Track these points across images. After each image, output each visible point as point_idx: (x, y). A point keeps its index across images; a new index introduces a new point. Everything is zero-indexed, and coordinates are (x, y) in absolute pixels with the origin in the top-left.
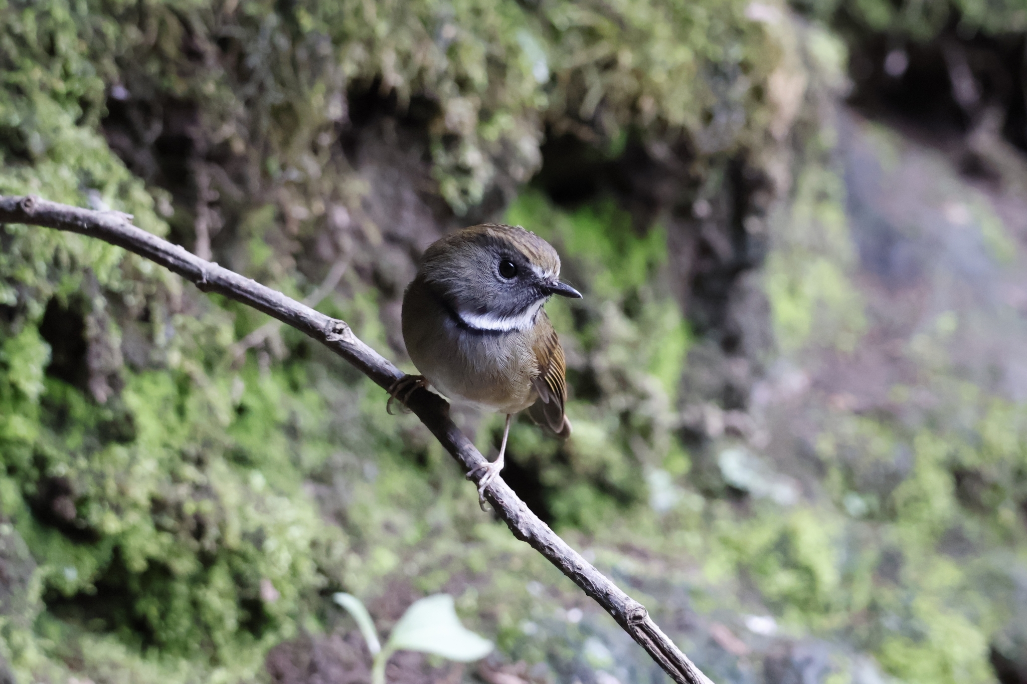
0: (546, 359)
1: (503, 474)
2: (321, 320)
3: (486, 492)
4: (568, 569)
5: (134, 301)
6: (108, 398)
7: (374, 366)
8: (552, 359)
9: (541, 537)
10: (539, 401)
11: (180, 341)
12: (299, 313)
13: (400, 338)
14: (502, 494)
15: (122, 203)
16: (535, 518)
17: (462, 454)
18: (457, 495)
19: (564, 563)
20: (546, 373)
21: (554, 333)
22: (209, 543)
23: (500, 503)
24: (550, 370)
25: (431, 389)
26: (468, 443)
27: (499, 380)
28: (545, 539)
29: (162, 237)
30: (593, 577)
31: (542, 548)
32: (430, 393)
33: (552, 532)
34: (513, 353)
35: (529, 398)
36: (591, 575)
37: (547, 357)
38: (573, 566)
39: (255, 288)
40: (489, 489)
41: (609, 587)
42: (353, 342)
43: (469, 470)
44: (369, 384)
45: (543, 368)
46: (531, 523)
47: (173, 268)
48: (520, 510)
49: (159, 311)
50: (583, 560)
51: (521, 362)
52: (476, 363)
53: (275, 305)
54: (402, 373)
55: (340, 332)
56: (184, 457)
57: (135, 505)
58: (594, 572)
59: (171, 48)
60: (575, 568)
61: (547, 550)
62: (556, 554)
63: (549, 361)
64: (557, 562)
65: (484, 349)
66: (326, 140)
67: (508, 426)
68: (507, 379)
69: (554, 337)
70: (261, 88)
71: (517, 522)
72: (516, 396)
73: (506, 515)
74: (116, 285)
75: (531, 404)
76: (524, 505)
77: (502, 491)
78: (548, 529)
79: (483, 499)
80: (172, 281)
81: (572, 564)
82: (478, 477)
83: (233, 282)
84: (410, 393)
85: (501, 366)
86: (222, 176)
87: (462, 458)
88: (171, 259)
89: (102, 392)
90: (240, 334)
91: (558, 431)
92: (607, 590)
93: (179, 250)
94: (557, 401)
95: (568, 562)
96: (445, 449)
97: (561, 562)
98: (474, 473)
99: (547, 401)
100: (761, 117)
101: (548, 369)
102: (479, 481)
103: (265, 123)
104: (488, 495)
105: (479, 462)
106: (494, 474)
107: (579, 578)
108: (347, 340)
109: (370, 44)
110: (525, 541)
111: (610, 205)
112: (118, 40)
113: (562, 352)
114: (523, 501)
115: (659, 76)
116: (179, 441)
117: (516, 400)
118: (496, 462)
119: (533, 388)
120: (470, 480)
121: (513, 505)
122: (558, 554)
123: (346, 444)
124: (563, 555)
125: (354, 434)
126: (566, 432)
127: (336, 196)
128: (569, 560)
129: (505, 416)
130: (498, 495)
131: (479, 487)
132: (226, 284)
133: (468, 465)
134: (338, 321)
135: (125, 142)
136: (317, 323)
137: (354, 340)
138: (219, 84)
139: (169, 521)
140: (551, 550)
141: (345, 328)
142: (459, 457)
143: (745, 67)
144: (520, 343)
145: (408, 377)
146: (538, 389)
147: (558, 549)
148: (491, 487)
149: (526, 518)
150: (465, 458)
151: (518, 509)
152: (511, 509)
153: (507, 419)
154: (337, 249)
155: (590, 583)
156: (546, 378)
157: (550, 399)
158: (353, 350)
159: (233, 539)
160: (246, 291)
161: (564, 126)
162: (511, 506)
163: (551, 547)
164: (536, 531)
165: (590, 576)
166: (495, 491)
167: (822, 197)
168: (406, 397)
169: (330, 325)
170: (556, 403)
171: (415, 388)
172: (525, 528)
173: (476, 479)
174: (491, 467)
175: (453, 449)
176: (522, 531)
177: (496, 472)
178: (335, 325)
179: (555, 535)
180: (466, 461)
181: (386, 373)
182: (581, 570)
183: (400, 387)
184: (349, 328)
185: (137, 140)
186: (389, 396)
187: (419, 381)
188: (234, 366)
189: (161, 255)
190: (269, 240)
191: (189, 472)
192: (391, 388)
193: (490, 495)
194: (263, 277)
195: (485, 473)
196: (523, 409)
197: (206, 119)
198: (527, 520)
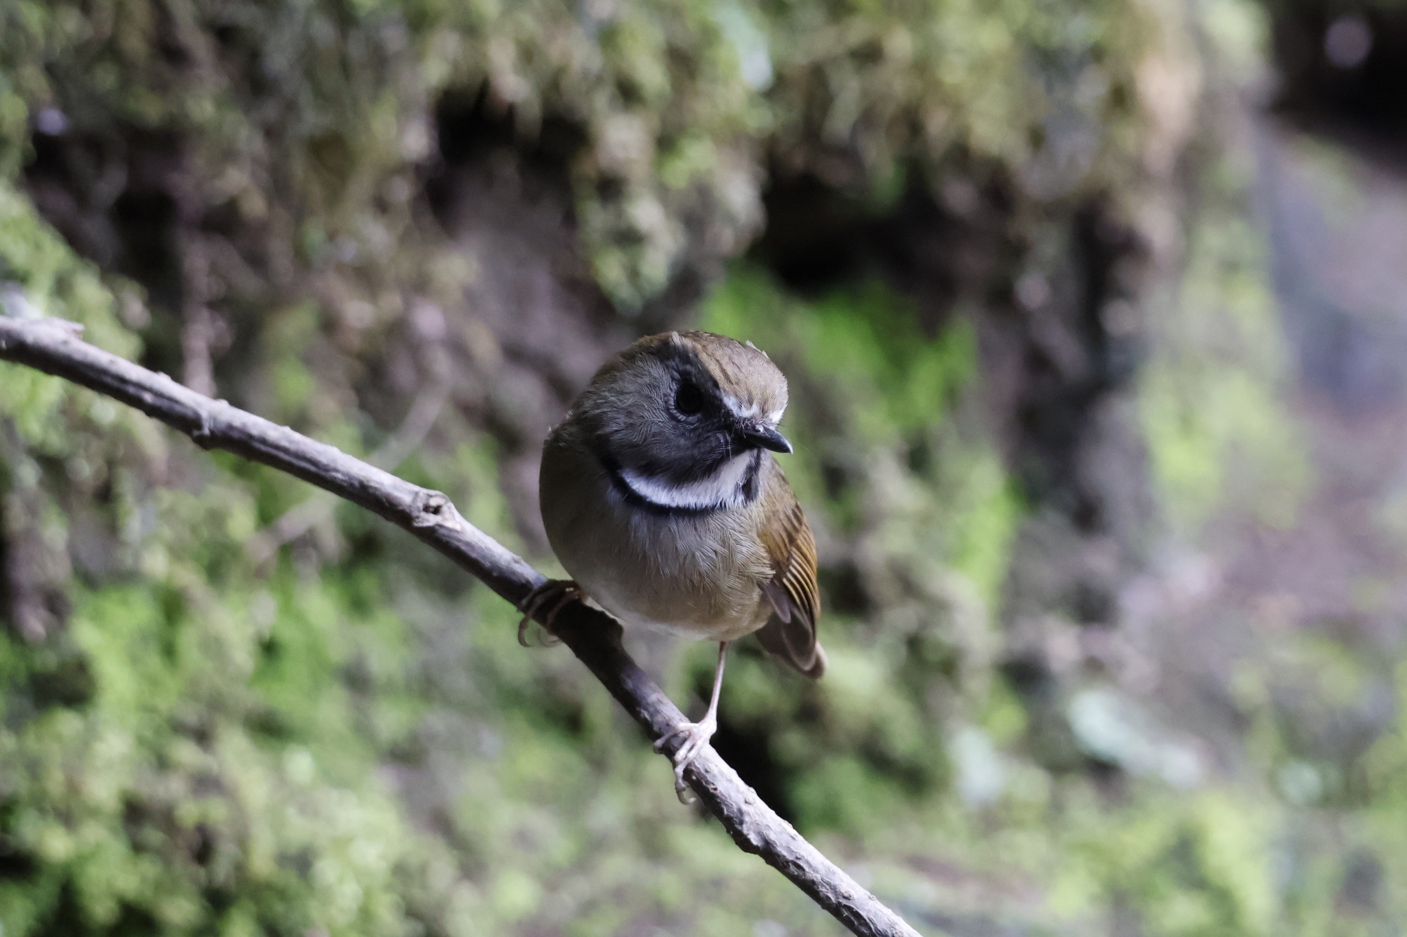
0: (783, 550)
1: (715, 742)
2: (403, 491)
3: (688, 772)
4: (828, 898)
5: (86, 470)
6: (48, 633)
7: (495, 566)
8: (794, 549)
9: (781, 846)
10: (774, 618)
11: (167, 532)
12: (368, 481)
13: (537, 523)
14: (714, 776)
15: (61, 304)
16: (771, 814)
17: (646, 709)
18: (634, 780)
19: (820, 889)
20: (785, 573)
21: (797, 507)
22: (222, 869)
23: (712, 791)
24: (791, 568)
25: (590, 602)
26: (655, 691)
27: (704, 587)
28: (789, 849)
29: (132, 361)
30: (869, 911)
31: (783, 863)
32: (591, 610)
33: (800, 838)
34: (724, 543)
35: (757, 616)
36: (866, 908)
37: (785, 545)
38: (836, 895)
39: (291, 442)
40: (693, 768)
41: (896, 927)
42: (458, 527)
43: (658, 736)
44: (487, 598)
45: (780, 566)
46: (765, 823)
47: (152, 411)
48: (746, 802)
49: (127, 485)
50: (853, 883)
51: (739, 558)
52: (662, 561)
53: (326, 468)
54: (542, 577)
55: (437, 510)
56: (178, 728)
57: (94, 812)
58: (871, 902)
59: (135, 44)
60: (840, 897)
61: (792, 868)
62: (807, 874)
63: (789, 553)
64: (809, 887)
65: (674, 539)
66: (402, 191)
67: (723, 663)
68: (717, 587)
69: (797, 514)
70: (291, 107)
71: (741, 823)
72: (734, 614)
73: (722, 810)
74: (56, 442)
75: (760, 625)
76: (751, 794)
77: (714, 770)
78: (794, 832)
79: (682, 784)
80: (148, 432)
81: (834, 889)
82: (674, 747)
83: (255, 432)
84: (556, 610)
85: (704, 566)
86: (228, 255)
87: (647, 716)
88: (148, 397)
89: (34, 622)
90: (266, 518)
91: (807, 668)
92: (894, 932)
93: (162, 382)
94: (804, 619)
95: (828, 887)
96: (618, 702)
97: (815, 887)
98: (668, 741)
99: (787, 619)
100: (1127, 136)
101: (788, 566)
102: (674, 755)
103: (299, 167)
104: (691, 777)
105: (675, 722)
106: (699, 743)
107: (846, 914)
108: (449, 524)
109: (471, 30)
110: (755, 853)
111: (877, 287)
112: (49, 34)
113: (812, 537)
114: (750, 786)
115: (953, 73)
116: (169, 701)
117: (737, 620)
118: (702, 721)
119: (764, 599)
120: (661, 753)
121: (733, 794)
122: (811, 875)
123: (448, 701)
124: (819, 876)
125: (461, 683)
126: (817, 669)
127: (420, 286)
128: (828, 884)
129: (717, 645)
130: (709, 777)
131: (675, 764)
132: (243, 437)
133: (656, 728)
134: (432, 492)
135: (62, 202)
136: (396, 497)
137: (460, 523)
138: (220, 103)
139: (153, 835)
140: (799, 867)
141: (446, 503)
142: (642, 715)
143: (1097, 54)
144: (736, 526)
145: (552, 585)
146: (772, 601)
147: (810, 866)
148: (696, 764)
149: (756, 815)
150: (652, 716)
151: (743, 801)
152: (731, 799)
153: (721, 649)
154: (424, 374)
155: (865, 920)
156: (785, 581)
157: (793, 616)
158: (460, 541)
159: (262, 863)
160: (277, 447)
161: (798, 161)
162: (729, 795)
163: (798, 862)
164: (772, 836)
165: (865, 910)
166: (703, 772)
167: (1230, 267)
168: (551, 617)
169: (419, 500)
170: (802, 620)
171: (564, 601)
172: (754, 832)
173: (669, 751)
174: (695, 730)
175: (630, 702)
176: (749, 837)
177: (703, 739)
178: (428, 500)
179: (806, 842)
180: (652, 721)
181: (514, 578)
182: (849, 899)
183: (539, 601)
184: (451, 505)
185: (82, 198)
186: (521, 616)
187: (572, 589)
188: (258, 575)
189: (131, 390)
190: (309, 361)
191: (186, 753)
192: (524, 602)
193: (694, 778)
194: (301, 423)
195: (685, 740)
196: (746, 633)
197: (198, 161)
198: (757, 818)
